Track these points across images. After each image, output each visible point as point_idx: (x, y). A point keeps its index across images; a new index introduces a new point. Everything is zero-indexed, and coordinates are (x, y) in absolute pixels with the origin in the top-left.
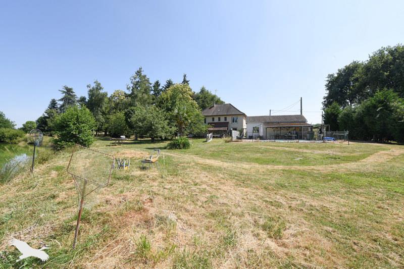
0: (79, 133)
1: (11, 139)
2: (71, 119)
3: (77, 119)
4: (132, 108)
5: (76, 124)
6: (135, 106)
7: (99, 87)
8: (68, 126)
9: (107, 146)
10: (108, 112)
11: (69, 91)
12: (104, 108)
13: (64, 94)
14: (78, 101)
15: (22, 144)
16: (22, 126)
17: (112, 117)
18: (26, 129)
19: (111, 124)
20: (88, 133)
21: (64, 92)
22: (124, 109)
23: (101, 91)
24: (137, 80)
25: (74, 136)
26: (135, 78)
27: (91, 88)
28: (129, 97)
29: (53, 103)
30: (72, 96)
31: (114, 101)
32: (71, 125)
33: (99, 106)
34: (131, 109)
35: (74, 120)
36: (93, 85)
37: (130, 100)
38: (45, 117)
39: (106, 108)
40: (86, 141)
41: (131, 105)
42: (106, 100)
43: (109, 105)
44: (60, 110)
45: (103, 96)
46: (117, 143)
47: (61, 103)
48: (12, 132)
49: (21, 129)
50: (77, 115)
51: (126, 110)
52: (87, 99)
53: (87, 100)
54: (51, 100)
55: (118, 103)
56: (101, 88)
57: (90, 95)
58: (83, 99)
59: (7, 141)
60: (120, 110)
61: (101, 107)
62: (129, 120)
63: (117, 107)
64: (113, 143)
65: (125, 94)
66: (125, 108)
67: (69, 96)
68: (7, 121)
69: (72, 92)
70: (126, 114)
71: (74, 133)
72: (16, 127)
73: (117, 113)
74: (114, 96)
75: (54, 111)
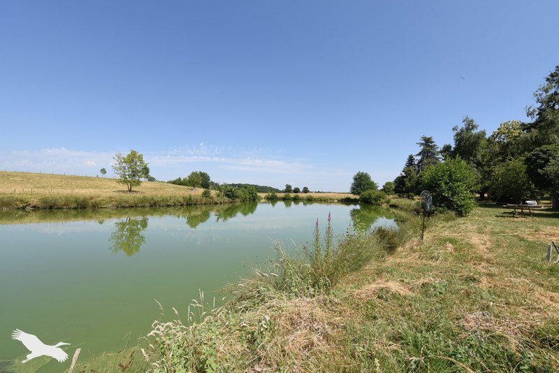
0: (452, 195)
1: (376, 200)
2: (442, 176)
3: (450, 176)
4: (544, 147)
5: (448, 183)
6: (550, 144)
7: (470, 126)
8: (439, 186)
9: (497, 216)
10: (488, 162)
11: (427, 142)
12: (479, 157)
13: (422, 147)
14: (441, 152)
15: (384, 206)
16: (382, 188)
17: (498, 170)
18: (386, 189)
19: (497, 180)
20: (465, 195)
21: (422, 144)
22: (523, 152)
23: (475, 132)
24: (552, 91)
25: (445, 199)
26: (546, 91)
27: (459, 130)
28: (533, 130)
29: (411, 159)
30: (431, 147)
31: (499, 142)
32: (443, 185)
33: (471, 155)
34: (541, 151)
35: (446, 178)
36: (462, 126)
37: (536, 134)
38: (403, 177)
39: (483, 156)
40: (463, 206)
41: (538, 143)
42: (483, 143)
43: (488, 150)
44: (418, 167)
45: (478, 138)
46: (519, 214)
47: (419, 158)
48: (377, 193)
49: (381, 190)
50: (450, 171)
51: (528, 154)
52: (453, 146)
53: (452, 149)
54: (408, 157)
55: (508, 144)
56: (474, 127)
57: (457, 140)
58: (447, 148)
59: (374, 202)
60: (513, 155)
61: (475, 156)
62: (540, 171)
63: (505, 151)
64: (510, 213)
65: (523, 125)
66: (525, 150)
67: (428, 148)
68: (372, 183)
69: (432, 142)
70: (528, 161)
71: (446, 195)
72: (379, 188)
73: (508, 162)
74: (498, 134)
75: (412, 168)
